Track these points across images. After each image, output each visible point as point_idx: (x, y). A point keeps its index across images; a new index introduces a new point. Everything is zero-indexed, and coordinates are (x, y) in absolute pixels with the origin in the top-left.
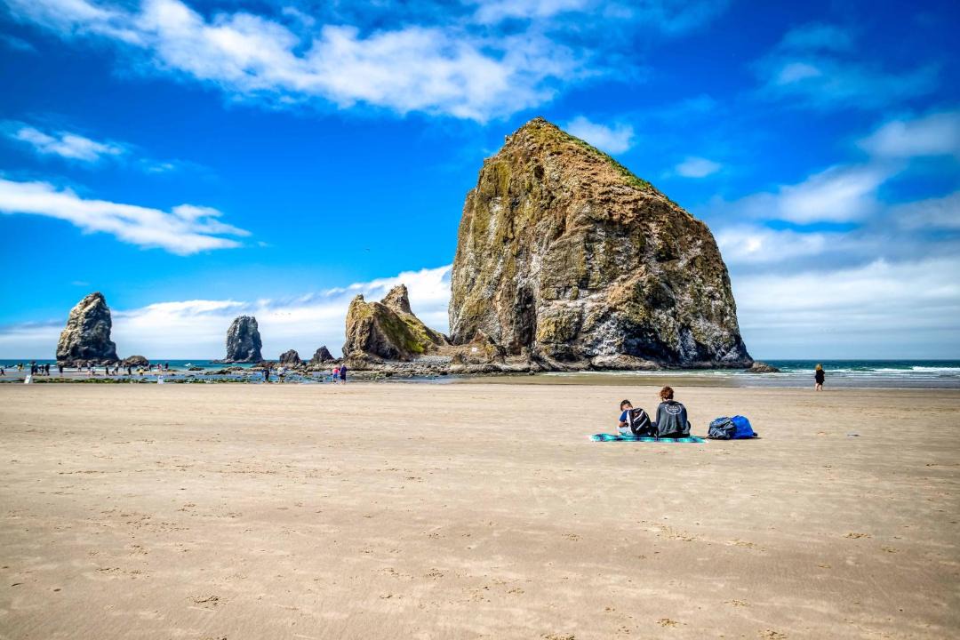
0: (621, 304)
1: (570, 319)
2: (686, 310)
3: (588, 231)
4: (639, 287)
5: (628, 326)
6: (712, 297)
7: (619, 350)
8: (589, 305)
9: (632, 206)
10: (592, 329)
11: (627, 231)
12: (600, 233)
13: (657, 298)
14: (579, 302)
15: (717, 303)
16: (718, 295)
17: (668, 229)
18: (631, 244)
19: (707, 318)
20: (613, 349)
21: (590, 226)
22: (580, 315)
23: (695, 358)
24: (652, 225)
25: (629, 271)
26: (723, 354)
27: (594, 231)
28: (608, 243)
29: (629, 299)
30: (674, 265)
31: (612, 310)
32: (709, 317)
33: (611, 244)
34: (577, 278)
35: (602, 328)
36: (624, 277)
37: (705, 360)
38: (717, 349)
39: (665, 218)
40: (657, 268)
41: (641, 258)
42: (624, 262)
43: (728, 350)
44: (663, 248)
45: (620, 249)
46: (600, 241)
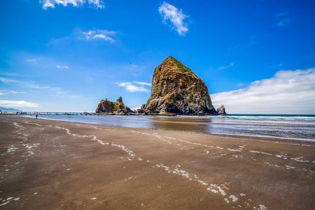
0: (167, 99)
1: (155, 103)
2: (187, 101)
3: (162, 82)
4: (173, 95)
5: (168, 105)
6: (197, 97)
7: (165, 111)
8: (161, 100)
9: (175, 75)
10: (160, 105)
11: (172, 82)
12: (165, 82)
13: (178, 98)
14: (158, 99)
15: (197, 99)
16: (198, 97)
17: (185, 80)
18: (173, 85)
19: (194, 103)
20: (164, 110)
21: (163, 81)
22: (158, 102)
23: (188, 113)
24: (180, 80)
25: (172, 91)
26: (198, 112)
27: (164, 82)
28: (167, 85)
29: (169, 98)
30: (186, 89)
31: (164, 101)
32: (195, 102)
33: (168, 85)
34: (159, 93)
35: (162, 106)
36: (170, 93)
37: (191, 113)
38: (196, 111)
39: (184, 78)
40: (180, 90)
41: (175, 88)
42: (170, 89)
43: (200, 111)
44: (182, 85)
45: (170, 86)
46: (165, 84)
